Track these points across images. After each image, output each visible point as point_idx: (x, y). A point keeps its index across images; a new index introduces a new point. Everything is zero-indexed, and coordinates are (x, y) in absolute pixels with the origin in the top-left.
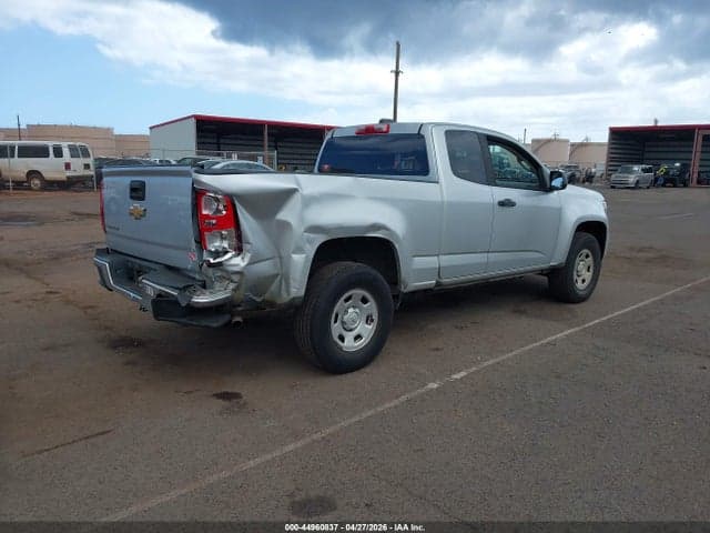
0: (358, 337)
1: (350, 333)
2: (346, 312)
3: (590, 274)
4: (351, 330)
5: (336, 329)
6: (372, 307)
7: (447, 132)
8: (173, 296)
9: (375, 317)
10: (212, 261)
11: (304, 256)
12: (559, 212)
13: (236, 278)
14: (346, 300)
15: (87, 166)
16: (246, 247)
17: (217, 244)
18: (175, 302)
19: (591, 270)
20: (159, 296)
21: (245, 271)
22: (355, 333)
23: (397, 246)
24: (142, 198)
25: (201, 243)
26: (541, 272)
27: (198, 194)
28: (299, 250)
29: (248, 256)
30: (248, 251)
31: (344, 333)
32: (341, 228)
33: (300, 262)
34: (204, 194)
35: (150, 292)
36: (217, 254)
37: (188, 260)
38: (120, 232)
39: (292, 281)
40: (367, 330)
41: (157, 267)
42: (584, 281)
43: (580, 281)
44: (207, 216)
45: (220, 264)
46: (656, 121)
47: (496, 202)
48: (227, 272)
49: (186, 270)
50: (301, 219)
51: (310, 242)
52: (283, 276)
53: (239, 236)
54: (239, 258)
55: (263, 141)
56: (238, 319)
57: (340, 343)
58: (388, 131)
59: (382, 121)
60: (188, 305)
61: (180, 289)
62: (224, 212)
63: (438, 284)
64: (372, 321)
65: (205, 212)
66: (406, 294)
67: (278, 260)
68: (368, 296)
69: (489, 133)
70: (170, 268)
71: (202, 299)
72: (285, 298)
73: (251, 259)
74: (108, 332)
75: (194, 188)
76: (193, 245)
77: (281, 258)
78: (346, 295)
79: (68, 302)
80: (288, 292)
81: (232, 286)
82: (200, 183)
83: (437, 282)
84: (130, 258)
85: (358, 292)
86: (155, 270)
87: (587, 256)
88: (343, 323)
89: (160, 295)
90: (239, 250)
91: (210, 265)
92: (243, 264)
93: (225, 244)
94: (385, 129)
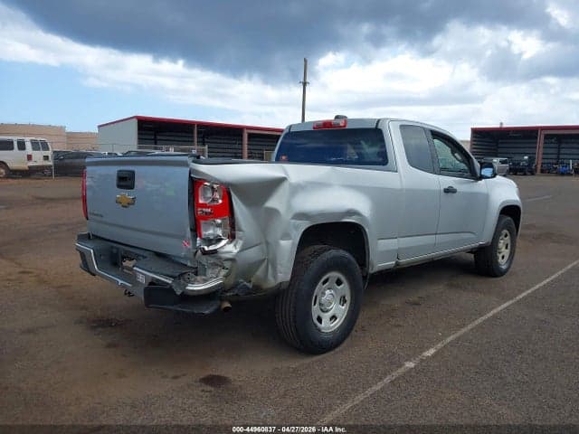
0: (334, 318)
1: (326, 314)
2: (324, 294)
3: (508, 251)
4: (327, 311)
5: (315, 310)
6: (345, 288)
7: (401, 126)
8: (168, 284)
9: (348, 298)
10: (206, 248)
11: (291, 241)
12: (486, 197)
13: (227, 264)
14: (324, 283)
15: (46, 158)
16: (238, 234)
17: (211, 232)
18: (170, 290)
19: (509, 247)
20: (151, 283)
21: (237, 259)
22: (330, 314)
23: (367, 230)
24: (131, 187)
25: (196, 230)
26: (471, 251)
27: (195, 183)
28: (286, 236)
29: (240, 243)
30: (241, 239)
31: (322, 315)
32: (322, 214)
33: (287, 247)
34: (201, 184)
35: (141, 279)
36: (209, 242)
37: (182, 248)
38: (104, 219)
39: (279, 267)
40: (341, 311)
41: (146, 254)
42: (503, 257)
43: (500, 258)
44: (204, 206)
45: (215, 252)
46: (501, 124)
47: (442, 188)
48: (220, 258)
49: (180, 257)
50: (289, 206)
51: (296, 228)
52: (270, 261)
53: (233, 225)
54: (232, 245)
55: (193, 137)
56: (227, 305)
57: (318, 324)
58: (345, 126)
59: (337, 117)
60: (183, 293)
61: (174, 277)
62: (220, 201)
63: (397, 264)
64: (345, 301)
65: (201, 201)
66: (373, 274)
67: (264, 246)
68: (343, 278)
69: (433, 128)
70: (160, 255)
71: (197, 287)
72: (271, 282)
73: (243, 246)
74: (84, 311)
75: (191, 178)
76: (189, 234)
77: (267, 243)
78: (325, 278)
79: (41, 282)
80: (275, 277)
81: (223, 272)
82: (197, 172)
83: (397, 262)
84: (115, 245)
85: (334, 275)
86: (144, 257)
87: (506, 236)
88: (320, 304)
89: (153, 283)
90: (232, 237)
91: (205, 253)
92: (235, 251)
93: (219, 232)
94: (342, 125)
